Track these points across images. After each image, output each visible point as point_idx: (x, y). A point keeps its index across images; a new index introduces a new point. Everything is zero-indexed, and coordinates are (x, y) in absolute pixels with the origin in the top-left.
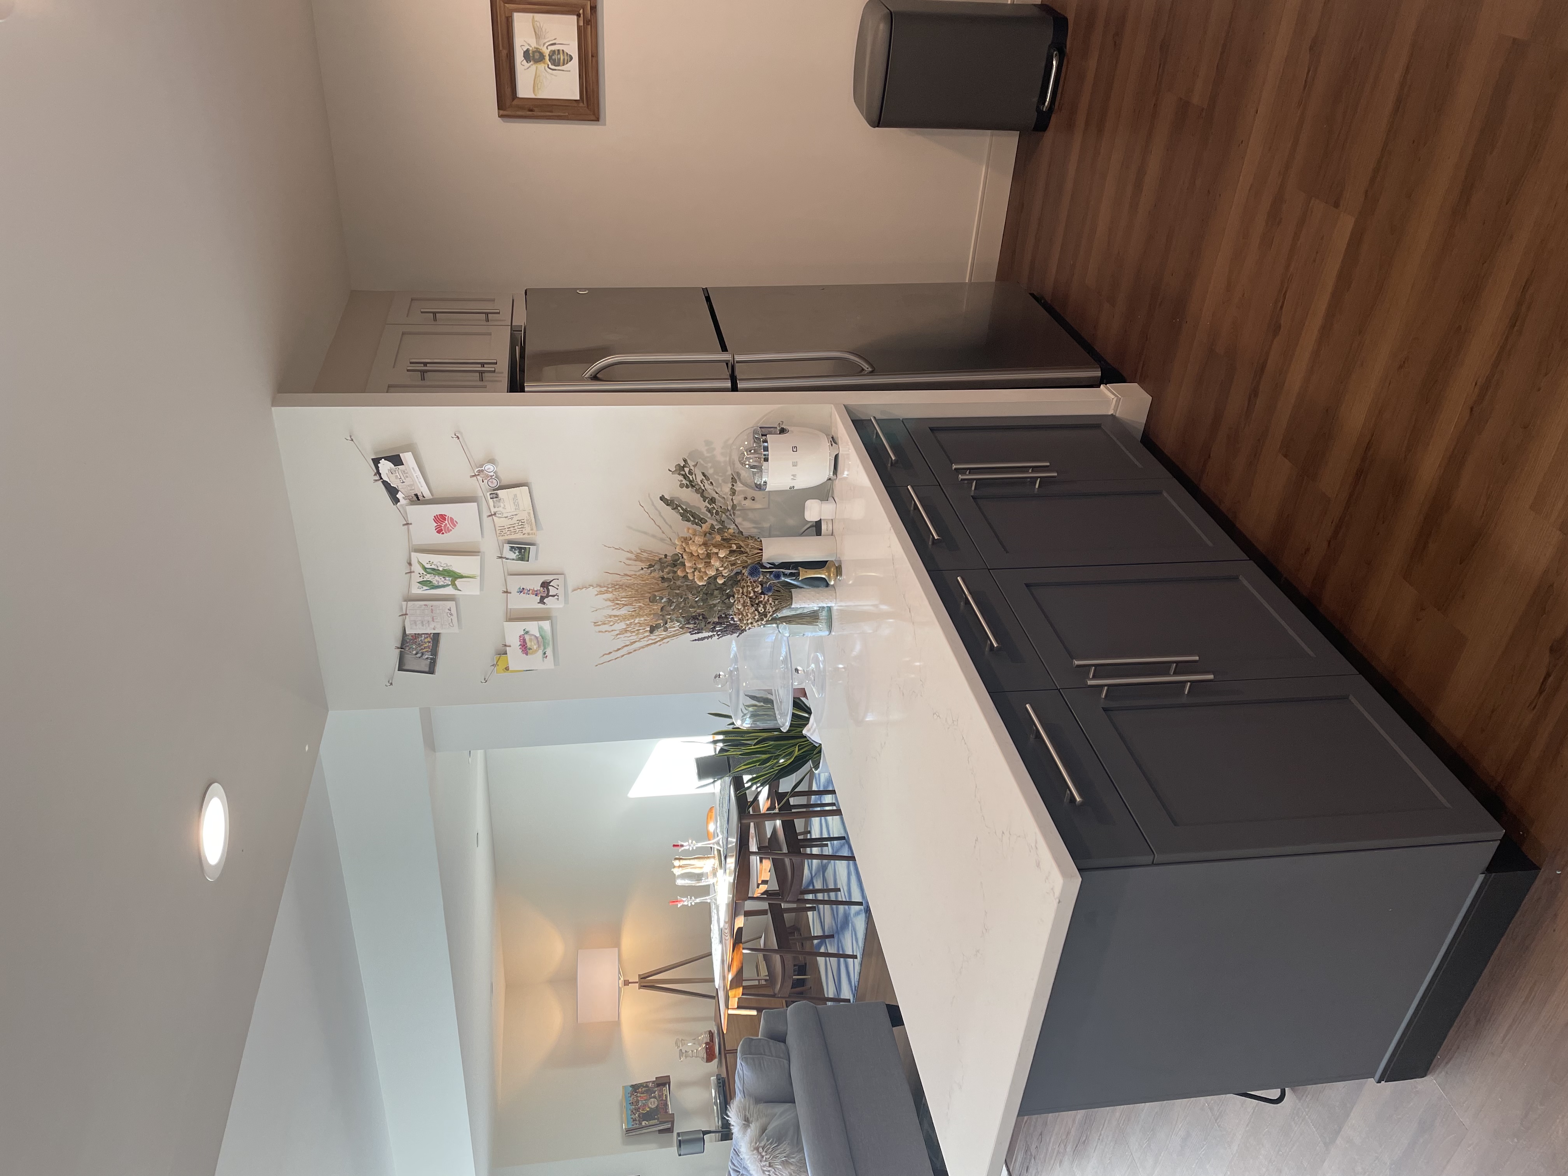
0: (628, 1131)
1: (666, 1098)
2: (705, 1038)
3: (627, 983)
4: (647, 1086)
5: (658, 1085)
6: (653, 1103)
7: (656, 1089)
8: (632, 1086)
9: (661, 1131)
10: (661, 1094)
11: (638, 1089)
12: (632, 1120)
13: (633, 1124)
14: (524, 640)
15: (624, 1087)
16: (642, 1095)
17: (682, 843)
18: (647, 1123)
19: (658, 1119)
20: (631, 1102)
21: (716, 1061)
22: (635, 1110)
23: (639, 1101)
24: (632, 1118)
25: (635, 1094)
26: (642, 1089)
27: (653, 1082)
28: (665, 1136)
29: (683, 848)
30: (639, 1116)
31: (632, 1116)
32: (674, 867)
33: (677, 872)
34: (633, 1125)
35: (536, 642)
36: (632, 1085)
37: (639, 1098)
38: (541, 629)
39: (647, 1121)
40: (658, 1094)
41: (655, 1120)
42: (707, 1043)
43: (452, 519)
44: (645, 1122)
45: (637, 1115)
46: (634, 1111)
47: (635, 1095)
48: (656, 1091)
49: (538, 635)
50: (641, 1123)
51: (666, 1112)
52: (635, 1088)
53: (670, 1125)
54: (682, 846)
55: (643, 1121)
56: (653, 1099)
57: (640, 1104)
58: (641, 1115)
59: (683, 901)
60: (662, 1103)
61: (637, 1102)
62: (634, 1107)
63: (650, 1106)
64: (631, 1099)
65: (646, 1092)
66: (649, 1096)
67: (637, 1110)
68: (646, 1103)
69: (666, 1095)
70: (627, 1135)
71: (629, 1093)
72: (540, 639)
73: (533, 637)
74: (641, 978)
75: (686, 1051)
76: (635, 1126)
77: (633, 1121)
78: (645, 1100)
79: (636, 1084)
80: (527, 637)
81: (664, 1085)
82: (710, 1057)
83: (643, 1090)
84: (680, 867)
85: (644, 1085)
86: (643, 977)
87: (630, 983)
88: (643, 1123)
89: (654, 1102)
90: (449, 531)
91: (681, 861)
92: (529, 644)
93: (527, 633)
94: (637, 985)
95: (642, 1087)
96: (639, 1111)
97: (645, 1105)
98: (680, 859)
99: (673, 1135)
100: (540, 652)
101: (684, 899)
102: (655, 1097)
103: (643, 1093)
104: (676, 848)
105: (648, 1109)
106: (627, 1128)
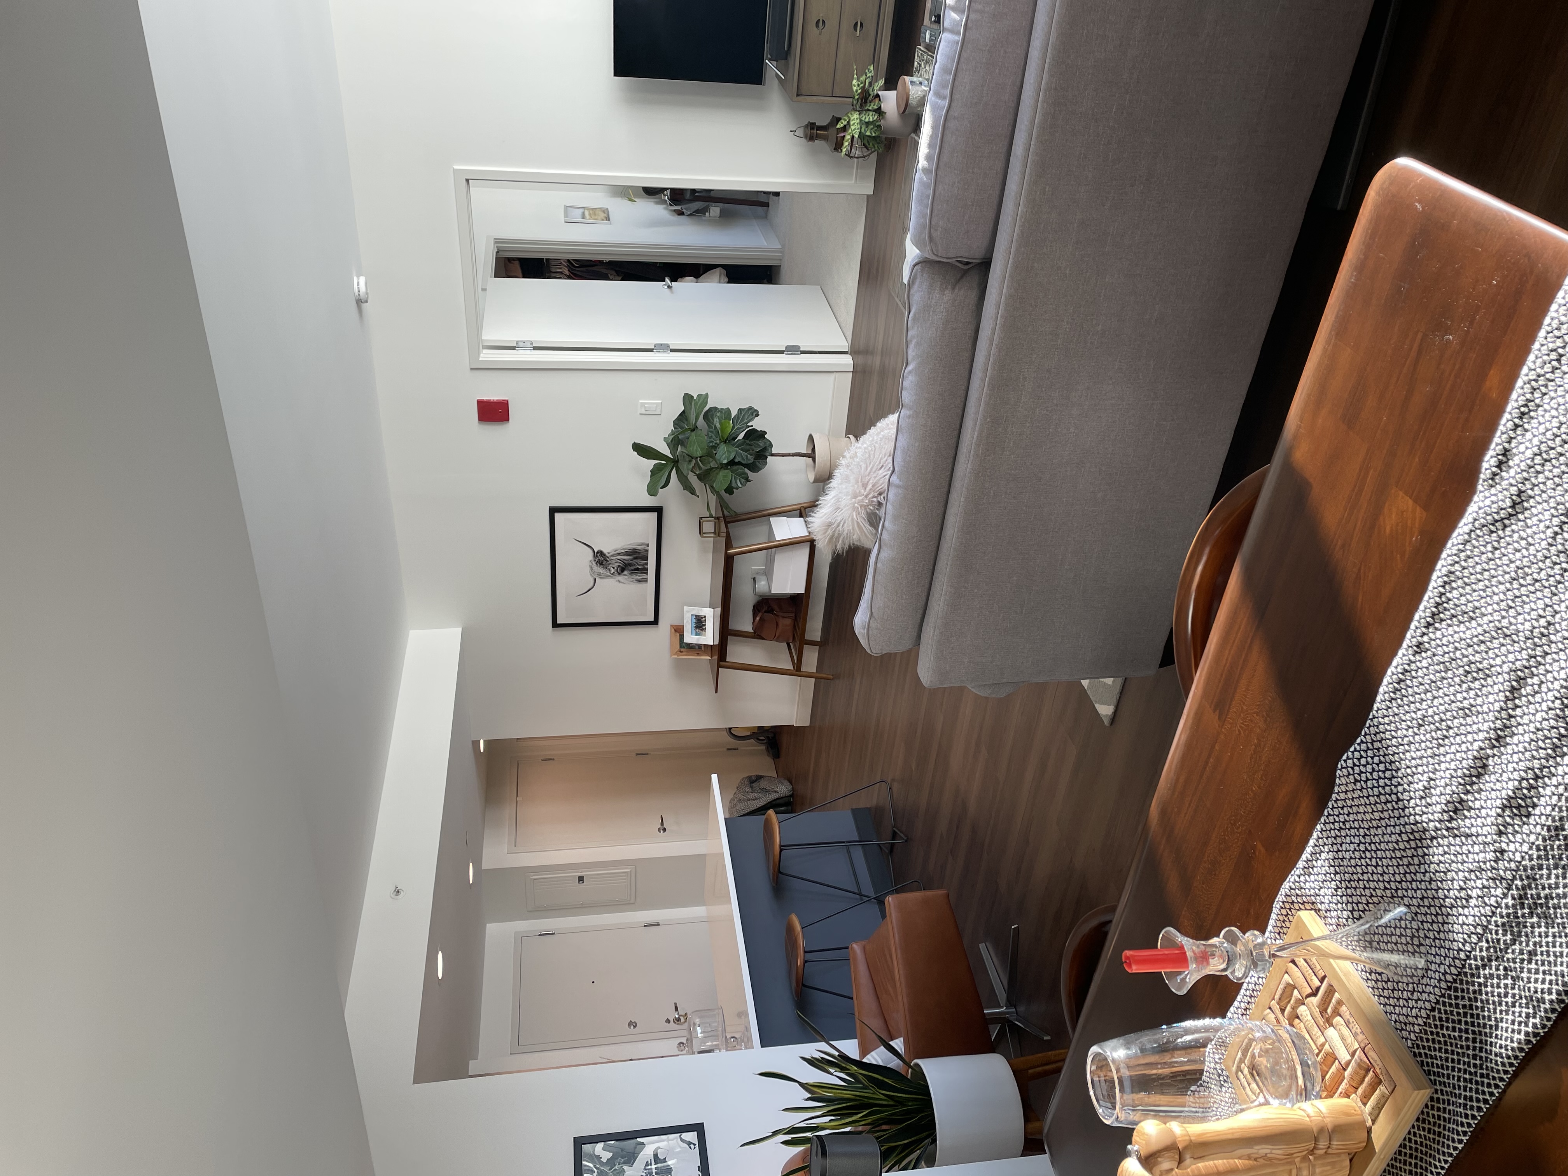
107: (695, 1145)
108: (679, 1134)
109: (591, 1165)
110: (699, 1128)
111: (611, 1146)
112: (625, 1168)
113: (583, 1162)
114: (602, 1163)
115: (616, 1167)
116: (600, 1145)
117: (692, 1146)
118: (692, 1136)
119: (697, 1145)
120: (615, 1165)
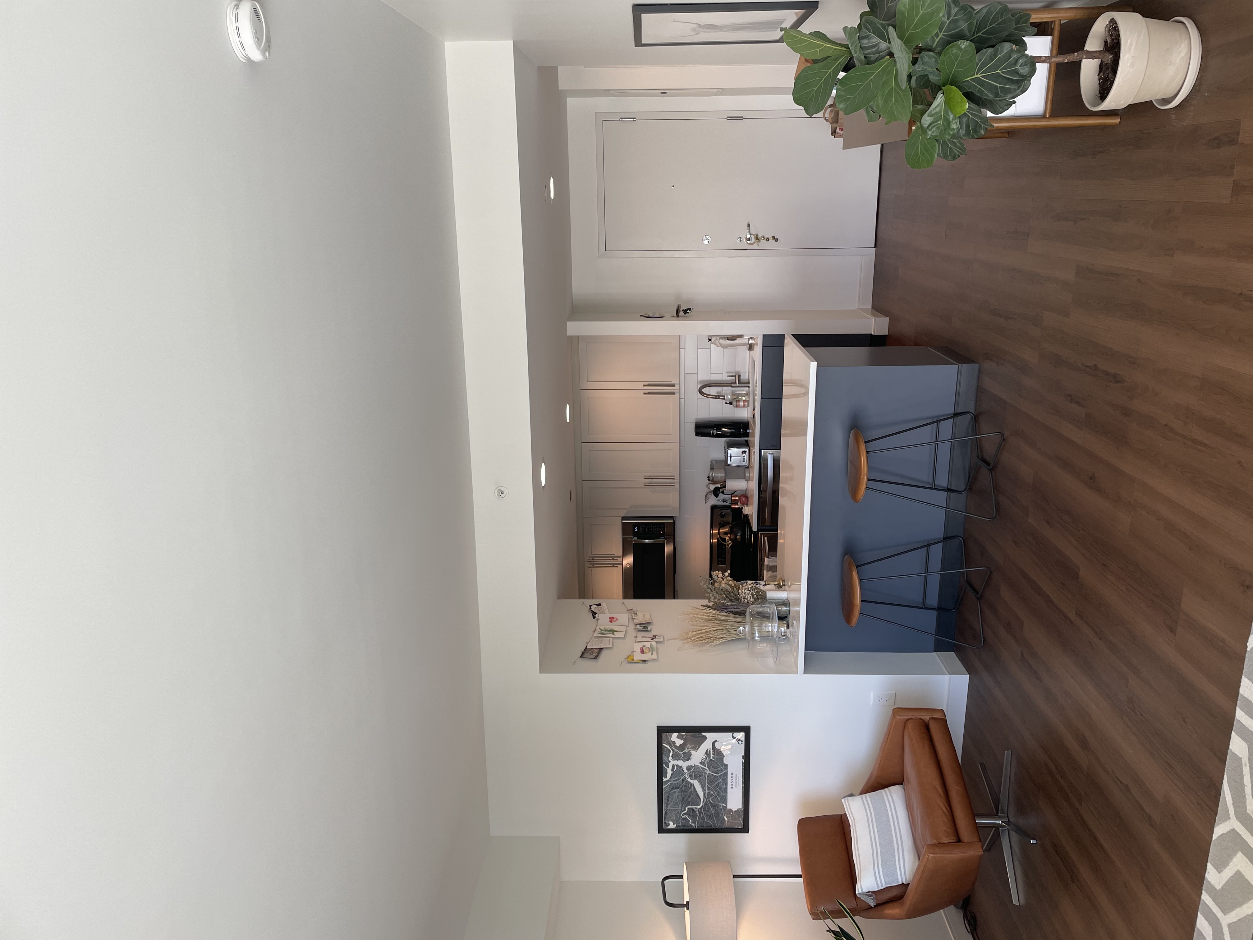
14: (643, 649)
35: (648, 649)
38: (651, 644)
43: (616, 618)
49: (649, 647)
72: (650, 649)
73: (647, 648)
80: (644, 648)
90: (614, 622)
92: (645, 650)
93: (644, 646)
100: (650, 653)
107: (742, 741)
108: (732, 733)
109: (668, 747)
110: (746, 730)
111: (683, 735)
112: (692, 752)
113: (663, 745)
114: (676, 747)
115: (686, 751)
116: (675, 735)
117: (740, 742)
118: (741, 735)
119: (744, 742)
120: (685, 749)
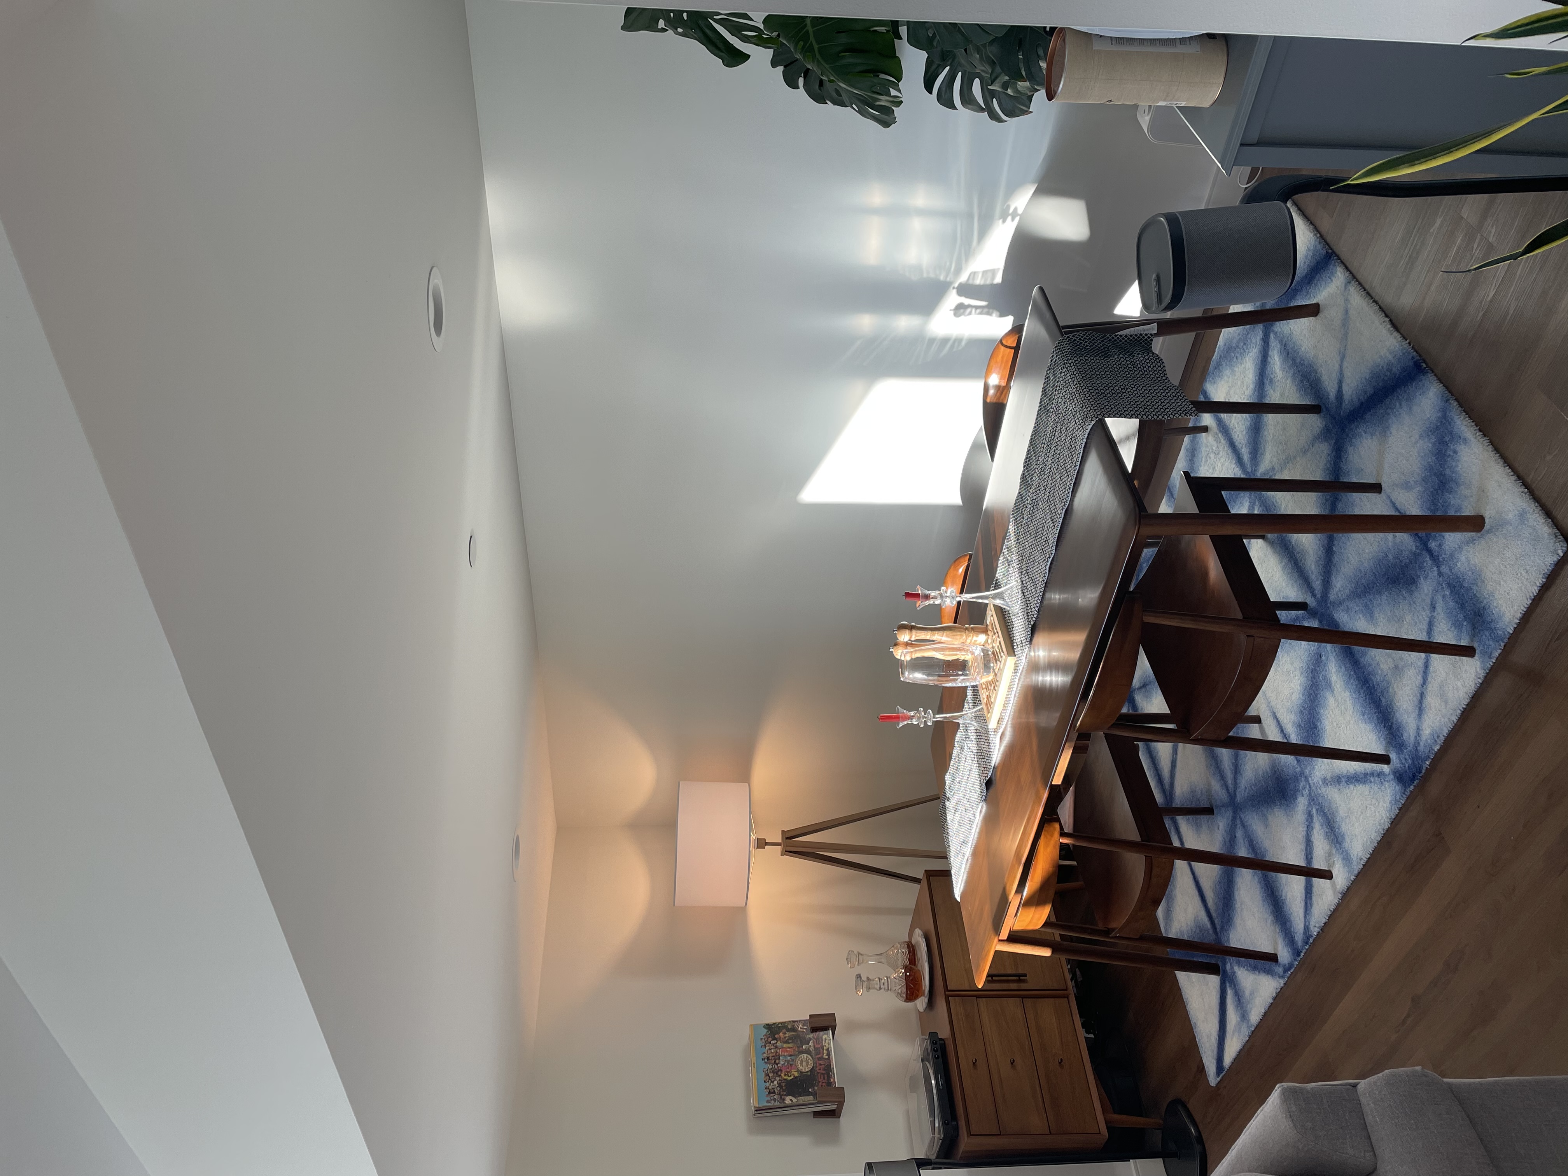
0: (759, 1110)
1: (829, 1054)
2: (900, 955)
3: (761, 844)
4: (793, 1029)
5: (814, 1030)
6: (804, 1063)
7: (811, 1036)
8: (768, 1027)
9: (817, 1114)
10: (818, 1046)
11: (778, 1033)
12: (767, 1091)
13: (769, 1099)
15: (754, 1027)
16: (785, 1046)
17: (927, 592)
18: (795, 1100)
19: (814, 1094)
20: (765, 1055)
21: (921, 1003)
22: (773, 1072)
23: (779, 1056)
24: (767, 1088)
25: (773, 1042)
26: (785, 1034)
27: (804, 1022)
28: (825, 1123)
29: (927, 603)
30: (780, 1085)
31: (767, 1084)
32: (896, 645)
33: (901, 654)
34: (768, 1102)
36: (768, 1025)
37: (780, 1052)
39: (795, 1097)
40: (814, 1046)
41: (809, 1095)
42: (906, 968)
44: (791, 1097)
45: (775, 1083)
46: (771, 1075)
47: (773, 1044)
48: (810, 1039)
50: (784, 1100)
51: (829, 1084)
52: (773, 1030)
53: (836, 1106)
54: (927, 597)
55: (787, 1095)
56: (805, 1055)
57: (782, 1062)
58: (783, 1084)
59: (911, 718)
60: (820, 1065)
61: (777, 1057)
62: (771, 1067)
63: (800, 1067)
64: (765, 1050)
65: (792, 1039)
66: (799, 1047)
67: (777, 1072)
68: (793, 1060)
69: (828, 1050)
70: (756, 1116)
71: (761, 1039)
74: (786, 838)
75: (868, 979)
76: (772, 1104)
77: (770, 1093)
78: (791, 1056)
79: (774, 1024)
81: (825, 1029)
82: (912, 991)
83: (787, 1035)
84: (907, 644)
85: (789, 1027)
86: (789, 836)
87: (767, 844)
88: (788, 1100)
89: (807, 1063)
91: (914, 631)
94: (779, 849)
95: (784, 1030)
96: (780, 1076)
97: (790, 1065)
98: (911, 628)
99: (839, 1121)
101: (912, 713)
102: (807, 1052)
103: (786, 1042)
104: (911, 600)
105: (796, 1074)
106: (757, 1106)
